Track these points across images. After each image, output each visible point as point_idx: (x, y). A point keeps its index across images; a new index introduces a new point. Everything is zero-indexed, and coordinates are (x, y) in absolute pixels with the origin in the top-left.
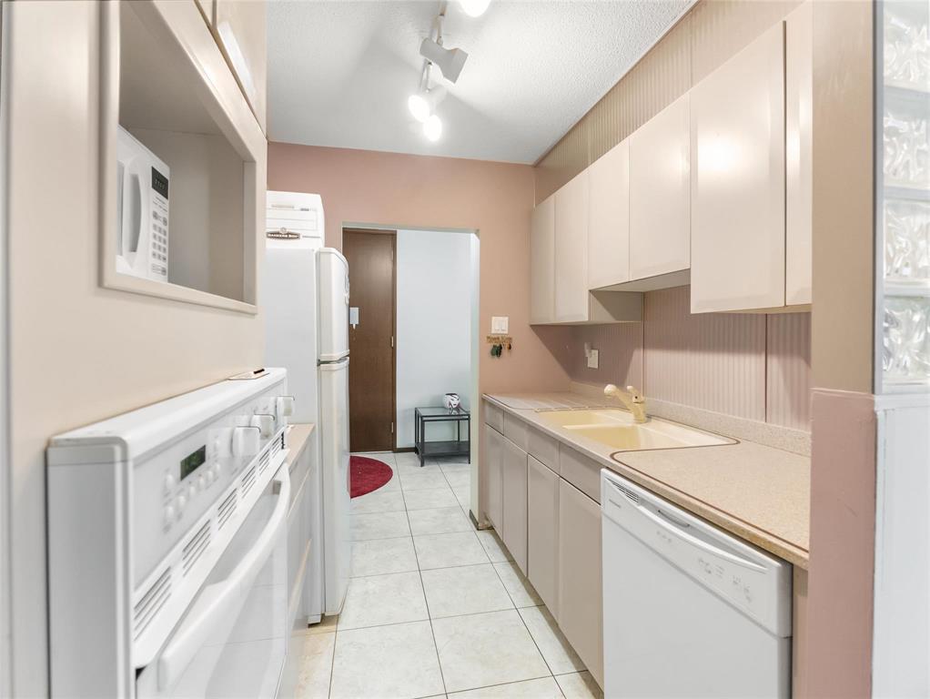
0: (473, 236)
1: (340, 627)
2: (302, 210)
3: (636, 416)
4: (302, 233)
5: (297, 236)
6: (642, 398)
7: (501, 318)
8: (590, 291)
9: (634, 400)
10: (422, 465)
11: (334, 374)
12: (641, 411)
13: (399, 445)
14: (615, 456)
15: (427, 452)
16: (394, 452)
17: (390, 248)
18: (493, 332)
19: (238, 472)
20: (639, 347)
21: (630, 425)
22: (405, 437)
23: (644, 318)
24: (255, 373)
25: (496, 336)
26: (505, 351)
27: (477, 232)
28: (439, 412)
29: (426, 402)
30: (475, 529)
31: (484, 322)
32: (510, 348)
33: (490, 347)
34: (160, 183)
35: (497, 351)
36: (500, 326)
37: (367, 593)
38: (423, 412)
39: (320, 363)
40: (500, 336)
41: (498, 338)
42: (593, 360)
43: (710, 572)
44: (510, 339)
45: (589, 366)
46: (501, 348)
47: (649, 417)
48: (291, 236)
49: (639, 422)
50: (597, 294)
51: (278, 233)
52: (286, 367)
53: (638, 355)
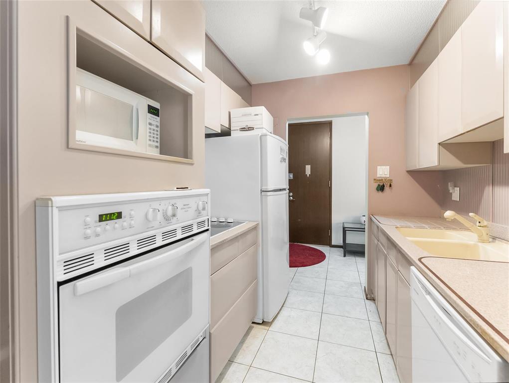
0: (366, 116)
1: (271, 329)
2: (257, 115)
3: (480, 236)
4: (255, 127)
5: (252, 129)
6: (485, 223)
7: (384, 167)
8: (439, 144)
9: (478, 224)
10: (345, 256)
11: (269, 197)
12: (484, 234)
13: (333, 243)
14: (422, 260)
15: (348, 249)
16: (330, 247)
17: (329, 130)
18: (378, 176)
19: (153, 228)
20: (489, 185)
21: (472, 243)
22: (337, 238)
23: (493, 162)
24: (177, 188)
25: (381, 179)
26: (387, 188)
27: (368, 114)
28: (358, 226)
29: (351, 220)
30: (365, 298)
31: (372, 169)
32: (390, 186)
33: (376, 185)
34: (153, 111)
35: (381, 188)
36: (383, 172)
37: (289, 316)
38: (346, 226)
39: (262, 191)
40: (383, 179)
41: (382, 180)
42: (456, 194)
43: (459, 354)
44: (391, 180)
45: (453, 199)
46: (384, 186)
47: (494, 238)
48: (250, 129)
49: (483, 241)
50: (445, 145)
51: (245, 128)
52: (210, 188)
53: (488, 190)
